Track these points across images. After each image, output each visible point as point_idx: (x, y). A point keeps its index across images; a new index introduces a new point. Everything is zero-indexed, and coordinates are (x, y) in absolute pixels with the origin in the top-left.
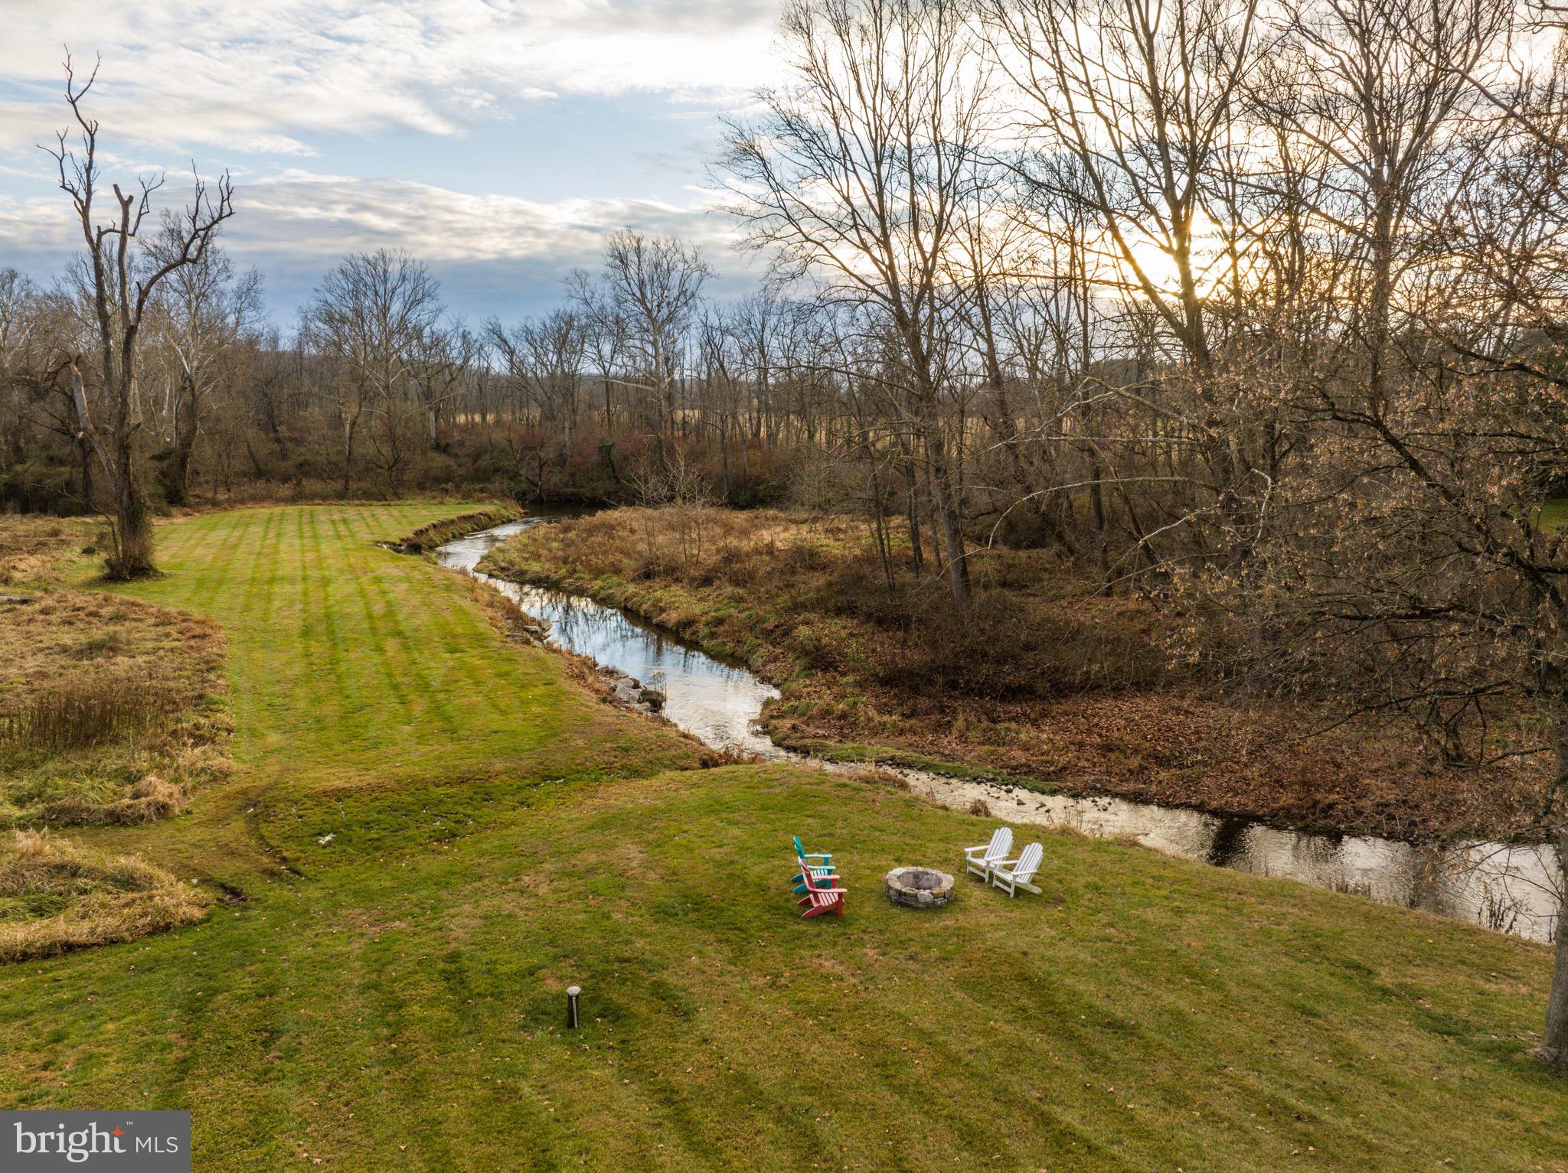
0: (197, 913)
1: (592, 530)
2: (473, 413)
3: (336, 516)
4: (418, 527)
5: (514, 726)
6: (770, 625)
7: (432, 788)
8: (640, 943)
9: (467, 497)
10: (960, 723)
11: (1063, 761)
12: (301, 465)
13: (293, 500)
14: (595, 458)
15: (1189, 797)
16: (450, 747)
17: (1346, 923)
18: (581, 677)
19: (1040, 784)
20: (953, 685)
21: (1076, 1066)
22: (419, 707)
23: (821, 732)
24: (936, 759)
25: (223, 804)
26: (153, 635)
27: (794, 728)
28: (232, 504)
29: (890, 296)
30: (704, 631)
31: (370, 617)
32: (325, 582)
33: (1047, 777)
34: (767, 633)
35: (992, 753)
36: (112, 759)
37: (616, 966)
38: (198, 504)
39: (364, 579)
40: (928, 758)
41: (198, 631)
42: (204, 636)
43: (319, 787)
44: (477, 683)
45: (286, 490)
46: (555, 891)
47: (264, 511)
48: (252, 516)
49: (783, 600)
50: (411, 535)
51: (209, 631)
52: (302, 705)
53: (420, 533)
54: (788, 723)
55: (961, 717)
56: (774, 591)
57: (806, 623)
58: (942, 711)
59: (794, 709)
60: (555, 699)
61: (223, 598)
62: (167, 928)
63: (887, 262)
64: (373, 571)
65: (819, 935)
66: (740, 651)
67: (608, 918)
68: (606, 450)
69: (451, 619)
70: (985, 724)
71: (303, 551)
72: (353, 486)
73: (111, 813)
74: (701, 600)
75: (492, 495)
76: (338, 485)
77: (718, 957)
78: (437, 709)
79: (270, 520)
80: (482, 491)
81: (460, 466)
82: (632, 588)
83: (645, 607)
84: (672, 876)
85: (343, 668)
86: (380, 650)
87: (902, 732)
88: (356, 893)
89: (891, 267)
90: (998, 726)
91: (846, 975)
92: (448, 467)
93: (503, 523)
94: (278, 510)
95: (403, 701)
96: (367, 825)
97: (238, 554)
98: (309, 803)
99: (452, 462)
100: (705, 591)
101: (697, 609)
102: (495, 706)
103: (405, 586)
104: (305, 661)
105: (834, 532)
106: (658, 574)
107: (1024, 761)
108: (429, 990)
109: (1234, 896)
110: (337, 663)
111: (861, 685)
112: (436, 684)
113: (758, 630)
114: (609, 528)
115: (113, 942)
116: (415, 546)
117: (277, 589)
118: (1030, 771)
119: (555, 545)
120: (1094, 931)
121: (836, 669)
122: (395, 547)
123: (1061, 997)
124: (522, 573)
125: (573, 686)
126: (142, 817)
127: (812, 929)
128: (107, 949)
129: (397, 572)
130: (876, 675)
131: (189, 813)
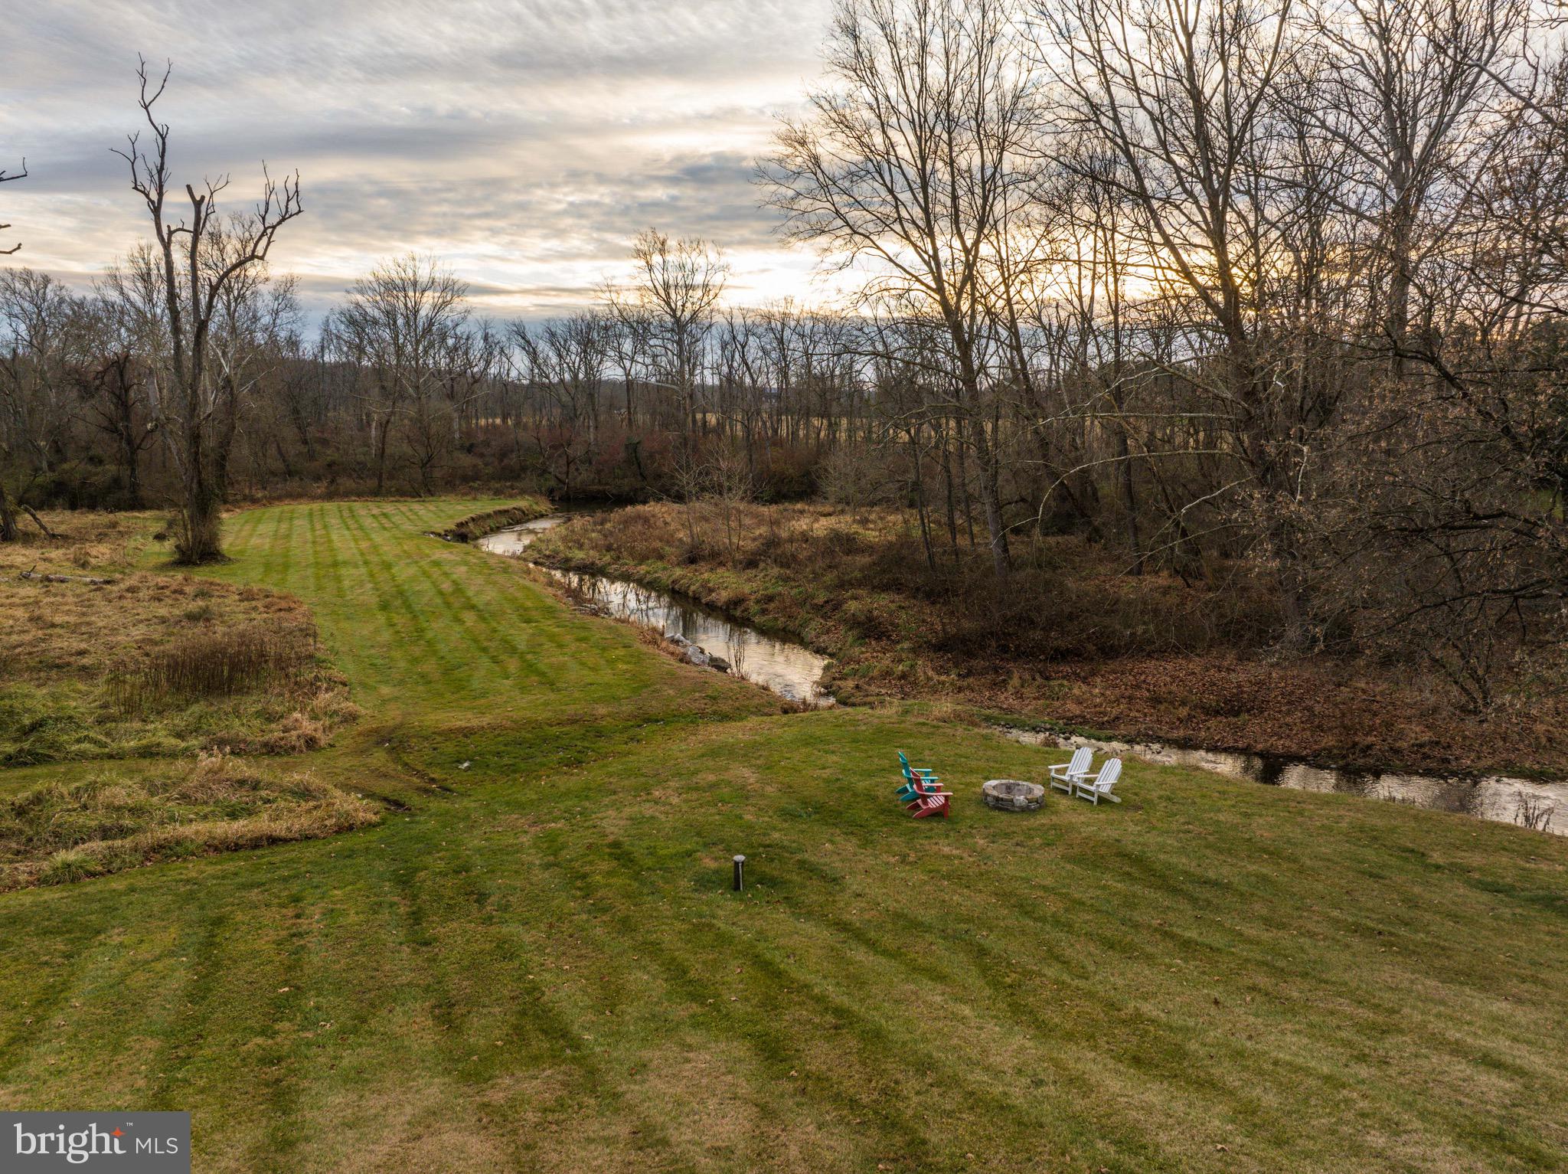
0: (375, 819)
1: (627, 522)
2: (495, 416)
3: (375, 511)
4: (459, 521)
5: (606, 679)
6: (821, 599)
7: (546, 728)
8: (776, 835)
9: (498, 493)
10: (1015, 681)
11: (1115, 712)
12: (329, 465)
13: (329, 496)
14: (622, 455)
15: (1236, 741)
16: (552, 696)
17: (1398, 822)
18: (654, 642)
19: (1097, 733)
20: (1004, 649)
21: (1185, 905)
22: (513, 665)
23: (883, 691)
24: (995, 712)
25: (360, 740)
26: (241, 608)
27: (857, 687)
28: (271, 500)
29: (934, 286)
30: (754, 608)
31: (441, 593)
32: (387, 566)
33: (1101, 726)
34: (817, 608)
35: (1048, 706)
36: (251, 704)
37: (761, 850)
38: (237, 501)
39: (423, 563)
40: (988, 712)
41: (283, 604)
42: (290, 610)
43: (445, 726)
44: (560, 646)
45: (320, 488)
46: (686, 801)
47: (303, 507)
48: (292, 512)
49: (829, 578)
50: (453, 527)
51: (293, 605)
52: (402, 664)
53: (461, 525)
54: (850, 684)
55: (1016, 675)
56: (820, 571)
57: (855, 598)
58: (996, 671)
59: (855, 672)
60: (638, 658)
61: (293, 577)
62: (351, 828)
63: (931, 252)
64: (428, 556)
65: (931, 830)
66: (791, 626)
67: (741, 818)
68: (633, 448)
69: (519, 595)
70: (1039, 680)
71: (356, 541)
72: (386, 483)
73: (266, 745)
74: (749, 580)
75: (523, 492)
76: (372, 483)
77: (850, 846)
78: (530, 668)
79: (311, 514)
80: (512, 487)
81: (486, 465)
82: (678, 572)
83: (693, 588)
84: (788, 789)
85: (429, 635)
86: (458, 620)
87: (960, 690)
88: (508, 804)
89: (935, 257)
90: (1052, 683)
91: (965, 855)
92: (475, 466)
93: (536, 518)
94: (316, 506)
95: (495, 660)
96: (498, 754)
97: (294, 543)
98: (439, 739)
99: (479, 462)
100: (751, 573)
101: (747, 589)
102: (583, 664)
103: (464, 569)
104: (391, 630)
105: (864, 522)
106: (703, 558)
107: (1078, 712)
108: (605, 866)
109: (1294, 804)
110: (422, 631)
111: (916, 651)
112: (522, 647)
113: (808, 606)
114: (646, 520)
115: (308, 838)
116: (462, 535)
117: (343, 571)
118: (1085, 722)
119: (594, 535)
120: (1174, 827)
121: (889, 638)
122: (443, 536)
123: (1158, 866)
124: (567, 560)
125: (650, 649)
126: (293, 748)
127: (924, 826)
128: (304, 843)
129: (453, 557)
130: (928, 642)
131: (332, 746)
